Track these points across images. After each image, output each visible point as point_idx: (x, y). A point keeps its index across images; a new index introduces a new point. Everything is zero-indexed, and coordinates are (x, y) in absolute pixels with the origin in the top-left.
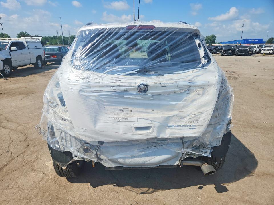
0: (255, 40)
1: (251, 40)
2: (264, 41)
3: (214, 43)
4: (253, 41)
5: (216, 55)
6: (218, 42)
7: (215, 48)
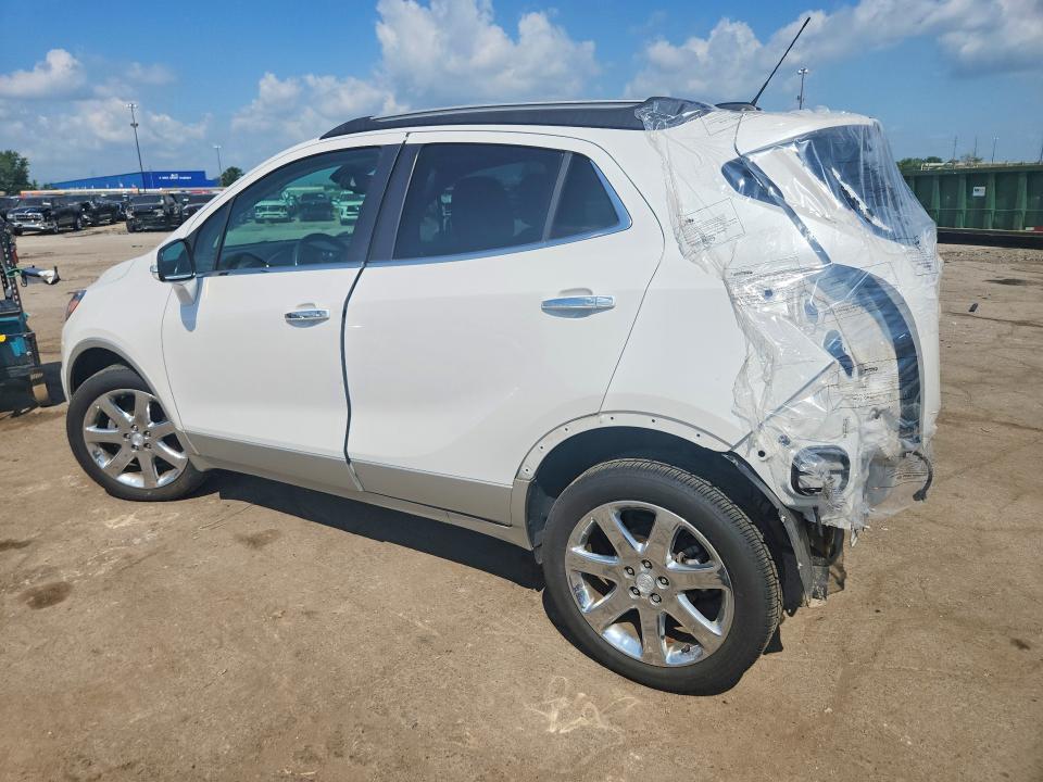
0: (181, 174)
1: (168, 174)
2: (209, 177)
3: (27, 184)
4: (173, 177)
5: (107, 232)
6: (40, 183)
7: (86, 206)
